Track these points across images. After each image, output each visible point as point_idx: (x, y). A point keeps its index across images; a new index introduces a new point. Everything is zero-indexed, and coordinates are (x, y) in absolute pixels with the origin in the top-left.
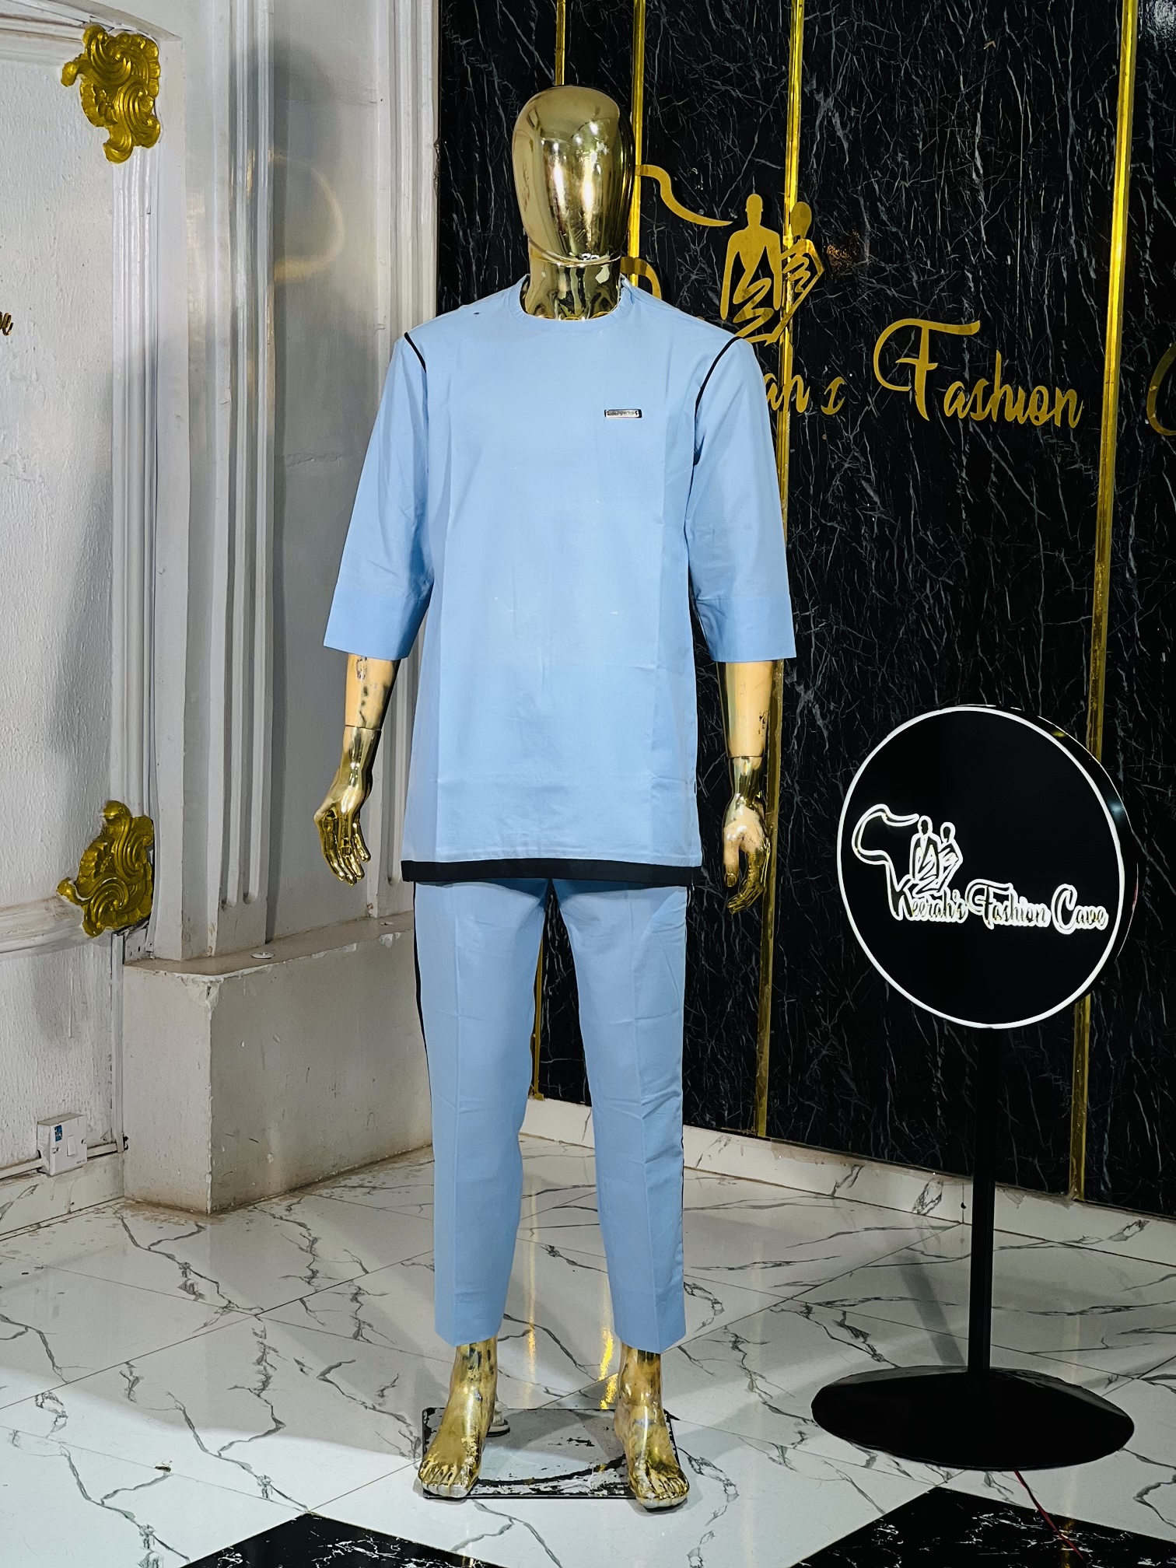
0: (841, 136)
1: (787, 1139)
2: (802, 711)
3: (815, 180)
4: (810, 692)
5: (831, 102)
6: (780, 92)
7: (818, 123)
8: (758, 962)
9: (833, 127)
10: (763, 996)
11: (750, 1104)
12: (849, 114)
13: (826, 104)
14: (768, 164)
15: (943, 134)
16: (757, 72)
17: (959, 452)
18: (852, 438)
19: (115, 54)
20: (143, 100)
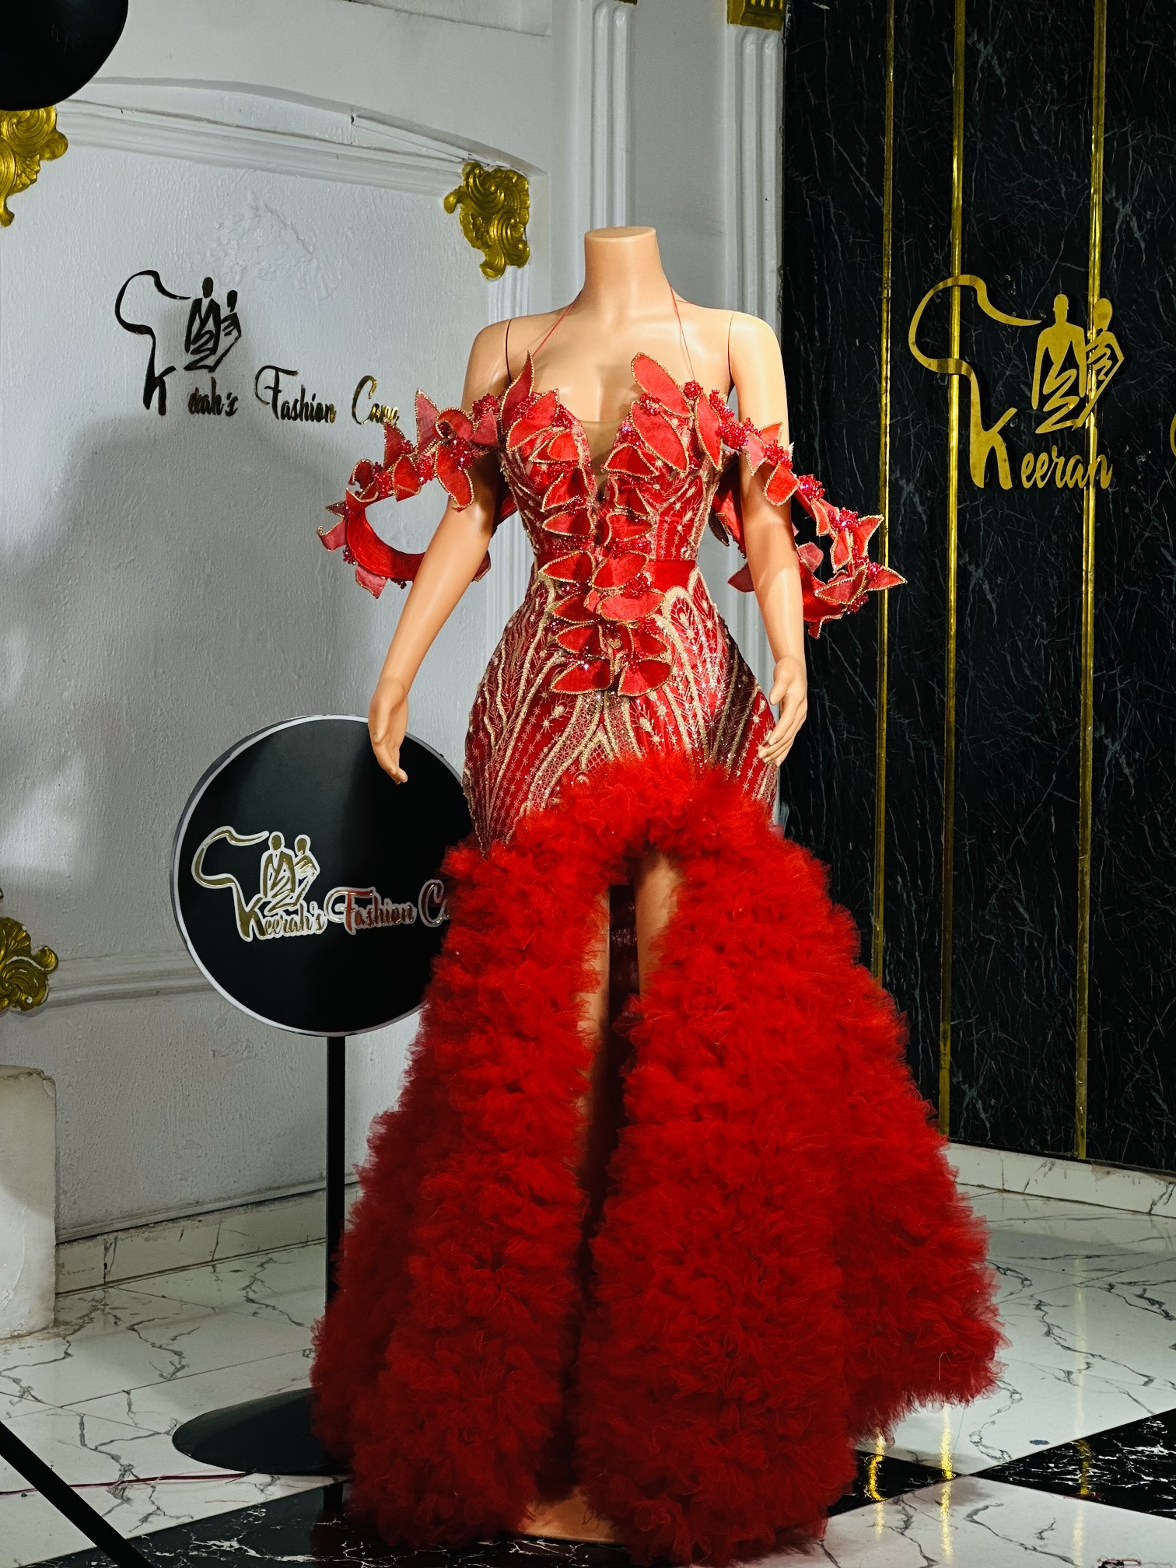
0: (1139, 237)
1: (1106, 1159)
2: (1110, 761)
3: (1115, 278)
4: (1117, 744)
5: (1128, 206)
6: (1083, 203)
7: (1117, 227)
8: (1074, 995)
9: (1132, 230)
10: (1079, 1026)
11: (1071, 1128)
12: (1145, 218)
13: (1124, 210)
14: (1074, 267)
16: (1062, 186)
18: (1151, 508)
19: (490, 187)
20: (514, 227)
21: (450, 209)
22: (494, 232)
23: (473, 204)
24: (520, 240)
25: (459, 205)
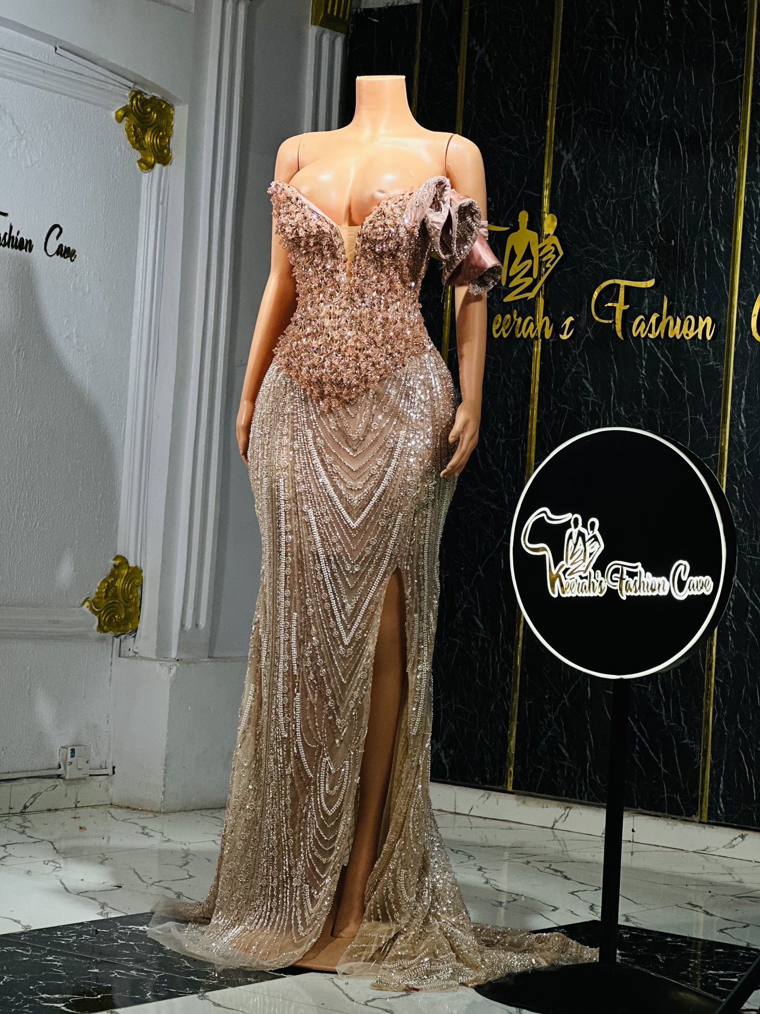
0: (576, 175)
1: (526, 790)
3: (559, 201)
5: (570, 156)
6: (541, 152)
7: (562, 168)
8: (510, 679)
9: (571, 170)
10: (513, 700)
11: (503, 769)
12: (581, 162)
13: (567, 157)
14: (533, 193)
15: (635, 171)
16: (527, 141)
17: (641, 359)
18: (577, 353)
19: (147, 108)
20: (162, 139)
21: (119, 120)
22: (148, 139)
23: (134, 117)
24: (165, 147)
25: (125, 118)
